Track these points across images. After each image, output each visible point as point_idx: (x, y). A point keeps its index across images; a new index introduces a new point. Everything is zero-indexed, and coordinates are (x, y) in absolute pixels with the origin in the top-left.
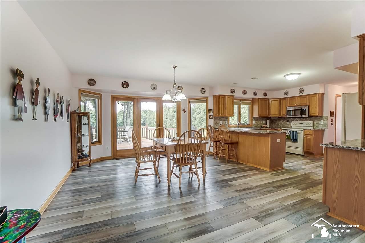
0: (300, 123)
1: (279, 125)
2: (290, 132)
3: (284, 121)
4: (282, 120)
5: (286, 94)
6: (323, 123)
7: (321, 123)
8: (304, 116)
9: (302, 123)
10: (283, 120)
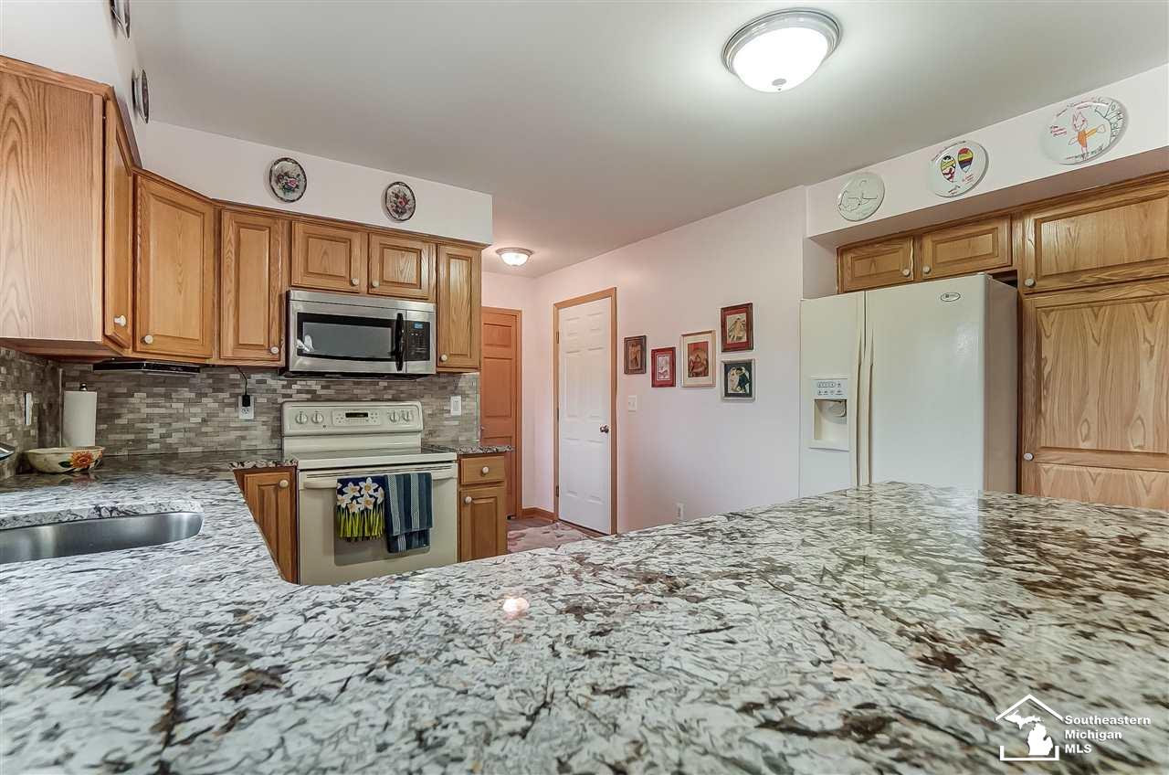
0: (348, 415)
1: (157, 432)
2: (381, 482)
3: (209, 403)
4: (187, 394)
5: (287, 189)
6: (459, 413)
7: (453, 413)
8: (412, 367)
9: (366, 415)
10: (192, 387)
